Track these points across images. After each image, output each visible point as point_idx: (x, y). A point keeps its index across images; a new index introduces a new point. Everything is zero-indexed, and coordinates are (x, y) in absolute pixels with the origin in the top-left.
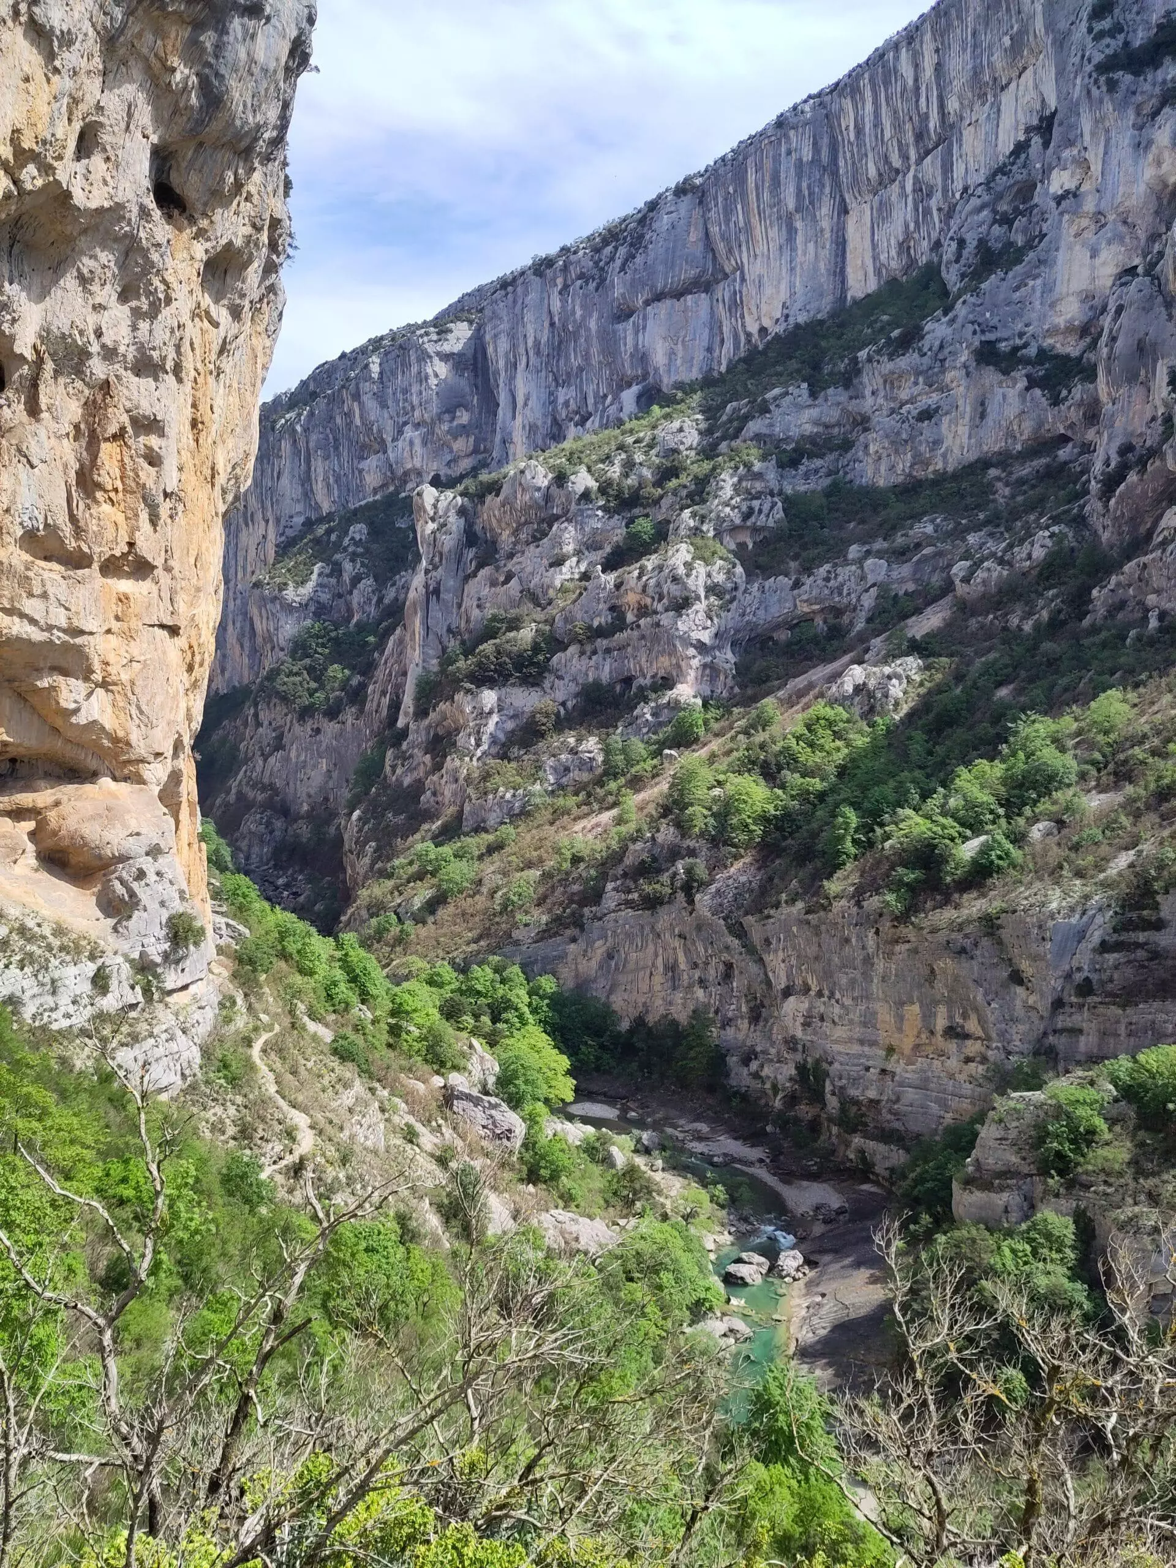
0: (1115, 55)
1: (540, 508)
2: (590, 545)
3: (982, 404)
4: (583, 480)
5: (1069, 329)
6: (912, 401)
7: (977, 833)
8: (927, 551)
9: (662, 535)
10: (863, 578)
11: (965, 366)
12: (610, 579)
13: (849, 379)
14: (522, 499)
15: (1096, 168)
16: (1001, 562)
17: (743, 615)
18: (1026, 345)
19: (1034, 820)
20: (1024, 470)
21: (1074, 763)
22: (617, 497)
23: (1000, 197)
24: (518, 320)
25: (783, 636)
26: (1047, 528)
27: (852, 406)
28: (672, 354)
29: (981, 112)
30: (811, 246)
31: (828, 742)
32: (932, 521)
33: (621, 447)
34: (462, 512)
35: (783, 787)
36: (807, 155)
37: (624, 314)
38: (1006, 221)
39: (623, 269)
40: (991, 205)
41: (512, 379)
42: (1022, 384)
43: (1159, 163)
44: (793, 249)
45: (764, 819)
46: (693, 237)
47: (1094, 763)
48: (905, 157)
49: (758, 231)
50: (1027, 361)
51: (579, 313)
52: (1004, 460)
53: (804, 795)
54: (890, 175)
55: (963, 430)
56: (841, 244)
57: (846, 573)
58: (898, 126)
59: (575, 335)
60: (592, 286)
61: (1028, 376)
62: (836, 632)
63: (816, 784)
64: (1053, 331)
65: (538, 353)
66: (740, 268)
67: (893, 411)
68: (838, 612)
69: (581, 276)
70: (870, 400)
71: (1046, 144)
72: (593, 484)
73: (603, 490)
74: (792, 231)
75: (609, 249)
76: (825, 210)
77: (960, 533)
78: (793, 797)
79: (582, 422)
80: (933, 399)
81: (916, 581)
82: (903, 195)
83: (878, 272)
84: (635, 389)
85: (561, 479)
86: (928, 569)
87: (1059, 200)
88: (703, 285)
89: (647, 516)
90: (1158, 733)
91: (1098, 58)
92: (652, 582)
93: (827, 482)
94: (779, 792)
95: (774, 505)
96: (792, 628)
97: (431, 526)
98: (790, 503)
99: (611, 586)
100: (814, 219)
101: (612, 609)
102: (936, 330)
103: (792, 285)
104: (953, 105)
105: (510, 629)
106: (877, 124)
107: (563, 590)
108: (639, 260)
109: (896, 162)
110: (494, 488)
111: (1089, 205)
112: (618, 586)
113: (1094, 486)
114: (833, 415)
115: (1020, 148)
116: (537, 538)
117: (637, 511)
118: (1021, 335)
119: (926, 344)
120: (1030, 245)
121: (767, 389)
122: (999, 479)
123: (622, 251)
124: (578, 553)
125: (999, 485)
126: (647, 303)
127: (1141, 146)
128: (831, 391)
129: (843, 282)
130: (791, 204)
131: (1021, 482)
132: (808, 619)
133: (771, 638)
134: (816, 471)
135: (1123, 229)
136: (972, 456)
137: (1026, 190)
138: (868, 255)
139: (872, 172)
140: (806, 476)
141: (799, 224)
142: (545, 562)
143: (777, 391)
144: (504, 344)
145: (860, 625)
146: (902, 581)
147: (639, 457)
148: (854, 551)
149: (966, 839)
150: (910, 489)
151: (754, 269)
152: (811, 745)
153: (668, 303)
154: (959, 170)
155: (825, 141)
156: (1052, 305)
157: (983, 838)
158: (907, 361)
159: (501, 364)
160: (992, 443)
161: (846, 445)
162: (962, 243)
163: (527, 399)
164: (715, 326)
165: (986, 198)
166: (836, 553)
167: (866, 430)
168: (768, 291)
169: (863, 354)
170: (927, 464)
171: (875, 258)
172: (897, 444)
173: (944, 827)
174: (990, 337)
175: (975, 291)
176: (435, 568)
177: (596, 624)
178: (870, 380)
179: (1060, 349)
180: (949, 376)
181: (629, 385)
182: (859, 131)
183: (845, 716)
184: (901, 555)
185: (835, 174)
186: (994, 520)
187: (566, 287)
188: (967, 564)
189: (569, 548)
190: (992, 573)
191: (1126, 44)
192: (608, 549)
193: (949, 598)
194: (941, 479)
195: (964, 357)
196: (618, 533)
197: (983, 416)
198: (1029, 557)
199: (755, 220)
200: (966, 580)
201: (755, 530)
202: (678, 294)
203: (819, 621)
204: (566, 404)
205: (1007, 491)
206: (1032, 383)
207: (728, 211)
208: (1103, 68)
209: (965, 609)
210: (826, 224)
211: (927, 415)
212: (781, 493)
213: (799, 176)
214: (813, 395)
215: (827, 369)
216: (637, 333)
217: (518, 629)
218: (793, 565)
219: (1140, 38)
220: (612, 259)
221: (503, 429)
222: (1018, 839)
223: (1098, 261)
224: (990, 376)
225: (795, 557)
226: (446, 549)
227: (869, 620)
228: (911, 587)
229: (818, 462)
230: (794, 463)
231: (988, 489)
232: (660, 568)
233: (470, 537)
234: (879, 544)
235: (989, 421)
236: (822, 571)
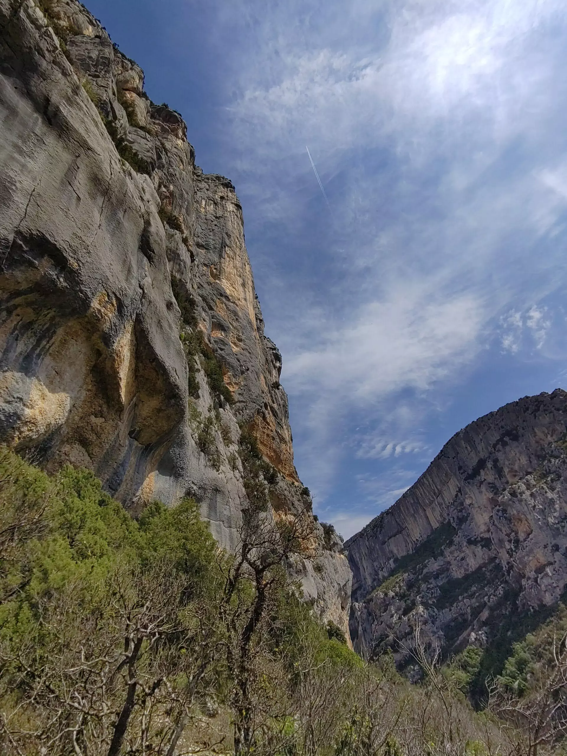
0: (467, 477)
1: (383, 603)
2: (398, 609)
3: (474, 553)
4: (391, 594)
5: (485, 532)
6: (458, 556)
7: (516, 679)
8: (477, 594)
9: (414, 604)
10: (465, 605)
11: (466, 546)
12: (405, 618)
13: (442, 554)
14: (379, 602)
15: (474, 498)
16: (494, 596)
17: (441, 621)
18: (477, 538)
19: (526, 674)
20: (490, 568)
21: (529, 655)
22: (400, 596)
23: (457, 507)
24: (359, 549)
25: (453, 624)
26: (500, 585)
27: (446, 560)
28: (398, 550)
29: (445, 488)
30: (421, 520)
31: (474, 656)
32: (475, 586)
33: (397, 583)
34: (365, 607)
35: (469, 672)
36: (412, 502)
37: (384, 543)
38: (461, 511)
39: (380, 533)
40: (456, 509)
41: (362, 563)
42: (480, 547)
43: (486, 495)
44: (417, 521)
45: (468, 683)
46: (393, 523)
47: (533, 654)
48: (434, 498)
49: (408, 519)
50: (479, 542)
51: (373, 545)
52: (485, 565)
53: (474, 674)
54: (431, 502)
55: (472, 560)
56: (427, 518)
57: (460, 604)
58: (429, 492)
59: (374, 549)
60: (374, 538)
61: (481, 545)
62: (465, 621)
63: (476, 670)
64: (481, 533)
65: (366, 555)
66: (406, 527)
67: (455, 560)
68: (463, 615)
69: (371, 536)
70: (449, 558)
71: (461, 494)
72: (393, 594)
73: (396, 595)
74: (415, 518)
75: (375, 529)
76: (421, 511)
77: (482, 588)
78: (472, 675)
79: (382, 570)
80: (462, 555)
81: (478, 602)
82: (436, 505)
83: (438, 522)
84: (392, 560)
85: (386, 595)
86: (479, 598)
87: (470, 505)
88: (399, 532)
89: (408, 599)
90: (543, 643)
91: (464, 478)
92: (417, 618)
93: (447, 580)
94: (468, 674)
95: (437, 590)
96: (454, 621)
97: (359, 613)
98: (440, 587)
99: (407, 621)
100: (419, 514)
101: (409, 626)
102: (456, 539)
103: (420, 529)
104: (439, 487)
105: (386, 638)
106: (424, 493)
107: (396, 623)
108: (383, 531)
109: (432, 499)
110: (371, 600)
111: (476, 506)
112: (409, 620)
113: (506, 574)
114: (442, 563)
115: (457, 495)
116: (385, 611)
117: (406, 598)
118: (475, 535)
119: (455, 543)
120: (468, 516)
121: (425, 561)
122: (485, 571)
123: (379, 529)
124: (396, 612)
125: (486, 572)
126: (388, 539)
127: (481, 492)
128: (439, 558)
129: (431, 525)
130: (413, 512)
131: (491, 570)
132: (456, 618)
133: (449, 625)
134: (444, 577)
135: (485, 509)
136: (477, 566)
137: (462, 504)
138: (434, 519)
139: (427, 502)
140: (442, 580)
141: (416, 516)
142: (389, 617)
143: (427, 561)
144: (358, 555)
145: (470, 618)
146: (475, 603)
147: (402, 584)
148: (460, 598)
149: (514, 682)
150: (466, 577)
151: (410, 527)
152: (471, 658)
153: (393, 538)
154: (446, 499)
155: (415, 498)
156: (479, 527)
157: (518, 681)
158: (453, 548)
159: (358, 559)
160: (481, 562)
161: (448, 570)
162: (453, 518)
163: (367, 567)
164: (406, 541)
165: (454, 508)
166: (456, 600)
167: (451, 565)
168: (415, 531)
169: (443, 548)
170: (468, 570)
171: (436, 519)
172: (459, 567)
173: (508, 680)
174: (469, 537)
175: (461, 529)
176: (363, 624)
177: (407, 631)
178: (447, 553)
179: (485, 537)
180: (464, 549)
181: (390, 559)
182: (421, 494)
183: (476, 648)
184: (471, 596)
185: (420, 504)
186: (489, 583)
187: (368, 539)
188: (487, 597)
189: (393, 612)
190: (493, 599)
191: (468, 474)
192: (403, 610)
193: (487, 607)
194: (473, 573)
195: (465, 544)
196: (403, 605)
197: (475, 556)
198: (500, 593)
199: (406, 516)
200: (489, 601)
201: (435, 597)
202: (395, 536)
203: (459, 618)
204: (377, 566)
205: (489, 573)
206: (483, 547)
207: (400, 516)
208: (465, 480)
209: (492, 609)
210: (422, 514)
211: (463, 559)
212: (437, 586)
213: (412, 506)
214: (436, 560)
215: (436, 552)
216: (388, 546)
217: (388, 637)
218: (447, 604)
219: (470, 472)
220: (377, 531)
221: (363, 575)
222: (525, 680)
223: (484, 516)
224: (473, 547)
225: (447, 602)
226: (364, 618)
227: (471, 616)
228: (477, 604)
229: (443, 575)
230: (438, 577)
231: (484, 574)
232: (417, 614)
233: (369, 614)
234: (466, 595)
235: (477, 557)
236: (455, 605)
